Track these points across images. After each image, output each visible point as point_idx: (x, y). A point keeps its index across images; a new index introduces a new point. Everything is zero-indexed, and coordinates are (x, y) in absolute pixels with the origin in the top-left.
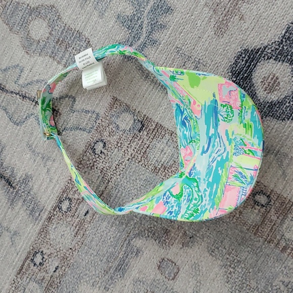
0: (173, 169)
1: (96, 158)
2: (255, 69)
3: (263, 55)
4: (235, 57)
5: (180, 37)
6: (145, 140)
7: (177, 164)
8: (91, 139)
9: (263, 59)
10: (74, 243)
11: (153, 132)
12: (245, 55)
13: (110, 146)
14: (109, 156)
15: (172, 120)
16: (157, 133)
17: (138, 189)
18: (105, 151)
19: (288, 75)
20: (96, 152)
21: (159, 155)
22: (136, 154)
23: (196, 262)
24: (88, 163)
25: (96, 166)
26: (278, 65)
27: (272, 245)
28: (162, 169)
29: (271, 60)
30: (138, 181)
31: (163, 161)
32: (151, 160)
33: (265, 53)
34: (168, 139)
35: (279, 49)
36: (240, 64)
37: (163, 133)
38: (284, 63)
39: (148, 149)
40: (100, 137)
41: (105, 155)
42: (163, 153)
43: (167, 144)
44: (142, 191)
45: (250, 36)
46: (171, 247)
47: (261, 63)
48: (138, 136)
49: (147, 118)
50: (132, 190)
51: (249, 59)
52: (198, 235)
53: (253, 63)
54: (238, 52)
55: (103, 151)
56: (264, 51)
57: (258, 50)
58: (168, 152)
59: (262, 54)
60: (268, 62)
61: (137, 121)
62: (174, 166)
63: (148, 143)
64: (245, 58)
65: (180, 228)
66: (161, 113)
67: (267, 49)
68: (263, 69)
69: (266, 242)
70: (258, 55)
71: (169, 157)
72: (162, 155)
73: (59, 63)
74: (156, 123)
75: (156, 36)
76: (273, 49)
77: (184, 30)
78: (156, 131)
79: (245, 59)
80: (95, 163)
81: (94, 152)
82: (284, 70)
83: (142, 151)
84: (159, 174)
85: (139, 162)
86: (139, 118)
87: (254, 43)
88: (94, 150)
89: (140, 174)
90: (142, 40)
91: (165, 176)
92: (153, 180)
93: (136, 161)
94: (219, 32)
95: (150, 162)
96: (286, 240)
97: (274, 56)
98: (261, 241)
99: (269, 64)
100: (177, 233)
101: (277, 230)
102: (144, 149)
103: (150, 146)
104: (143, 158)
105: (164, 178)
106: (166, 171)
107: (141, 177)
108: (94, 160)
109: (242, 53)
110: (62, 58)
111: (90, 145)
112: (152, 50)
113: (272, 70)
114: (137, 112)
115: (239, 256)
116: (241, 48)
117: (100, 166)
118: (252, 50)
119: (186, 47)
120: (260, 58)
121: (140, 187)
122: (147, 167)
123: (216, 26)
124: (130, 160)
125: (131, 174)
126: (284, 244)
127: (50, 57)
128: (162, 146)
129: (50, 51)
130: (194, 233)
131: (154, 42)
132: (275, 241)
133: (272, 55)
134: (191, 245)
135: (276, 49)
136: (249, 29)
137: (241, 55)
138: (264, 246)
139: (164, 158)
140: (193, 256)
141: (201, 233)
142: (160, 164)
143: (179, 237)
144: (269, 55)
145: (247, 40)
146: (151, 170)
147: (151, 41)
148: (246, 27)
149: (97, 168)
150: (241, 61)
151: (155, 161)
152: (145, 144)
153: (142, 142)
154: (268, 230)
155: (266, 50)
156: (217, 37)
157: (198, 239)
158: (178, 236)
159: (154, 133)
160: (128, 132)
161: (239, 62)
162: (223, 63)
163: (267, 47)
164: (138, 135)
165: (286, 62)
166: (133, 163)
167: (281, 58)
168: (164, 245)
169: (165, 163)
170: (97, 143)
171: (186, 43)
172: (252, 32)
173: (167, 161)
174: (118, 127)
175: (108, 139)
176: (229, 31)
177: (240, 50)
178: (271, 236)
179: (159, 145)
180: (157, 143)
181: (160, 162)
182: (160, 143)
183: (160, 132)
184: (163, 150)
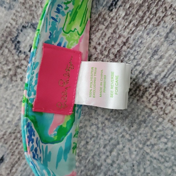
1: (20, 60)
6: (120, 27)
8: (12, 21)
11: (138, 11)
16: (148, 14)
17: (100, 125)
20: (22, 49)
21: (147, 60)
22: (100, 56)
24: (5, 68)
25: (19, 76)
28: (150, 90)
31: (154, 73)
34: (169, 27)
37: (161, 15)
39: (125, 48)
40: (29, 18)
42: (156, 57)
43: (167, 37)
44: (107, 130)
48: (105, 20)
50: (86, 126)
58: (167, 55)
63: (125, 34)
71: (169, 66)
72: (153, 61)
78: (144, 8)
80: (19, 71)
81: (17, 48)
83: (113, 50)
84: (145, 99)
88: (17, 43)
91: (157, 105)
102: (116, 46)
103: (131, 41)
105: (154, 108)
106: (159, 94)
108: (17, 64)
111: (10, 33)
121: (102, 123)
128: (156, 42)
139: (157, 68)
142: (148, 80)
149: (21, 80)
152: (120, 37)
153: (114, 32)
159: (141, 13)
164: (106, 16)
169: (159, 78)
170: (24, 30)
179: (149, 40)
180: (145, 35)
181: (150, 74)
182: (153, 36)
183: (154, 12)
184: (155, 52)
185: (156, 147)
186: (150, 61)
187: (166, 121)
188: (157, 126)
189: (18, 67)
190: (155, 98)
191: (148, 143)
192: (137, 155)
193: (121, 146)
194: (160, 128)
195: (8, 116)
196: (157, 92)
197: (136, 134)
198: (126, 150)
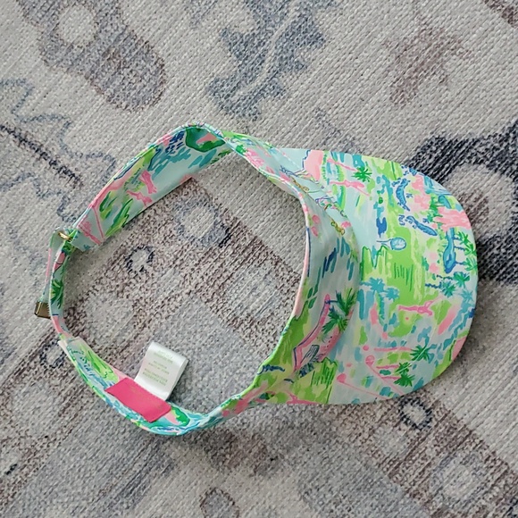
0: (267, 326)
1: (129, 279)
2: (450, 175)
3: (469, 155)
4: (418, 147)
5: (328, 91)
6: (227, 263)
7: (275, 319)
8: (128, 241)
9: (468, 161)
10: (55, 427)
11: (243, 251)
12: (437, 148)
13: (161, 261)
14: (155, 280)
15: (283, 236)
16: (252, 256)
17: (196, 350)
18: (150, 270)
19: (506, 199)
20: (133, 268)
21: (246, 296)
22: (206, 285)
23: (273, 507)
24: (113, 284)
25: (126, 294)
26: (492, 178)
27: (418, 502)
28: (246, 323)
29: (482, 165)
30: (198, 336)
31: (251, 307)
32: (230, 302)
33: (473, 151)
34: (268, 270)
35: (498, 149)
36: (424, 162)
37: (262, 257)
38: (504, 176)
39: (228, 282)
40: (145, 241)
41: (147, 276)
42: (254, 294)
43: (265, 278)
44: (202, 356)
45: (452, 115)
46: (233, 469)
47: (463, 167)
48: (215, 254)
49: (238, 224)
50: (183, 349)
51: (443, 156)
52: (286, 457)
53: (447, 165)
54: (426, 139)
55: (146, 267)
56: (471, 148)
57: (463, 143)
58: (263, 294)
59: (468, 151)
60: (476, 169)
61: (219, 226)
62: (269, 321)
63: (231, 269)
64: (435, 152)
65: (256, 437)
66: (266, 220)
67: (478, 144)
68: (465, 180)
69: (408, 495)
70: (460, 152)
71: (264, 303)
72: (251, 297)
73: (99, 91)
74: (252, 237)
75: (285, 80)
76: (489, 146)
77: (338, 81)
78: (250, 250)
79: (435, 155)
80: (127, 288)
81: (129, 267)
82: (501, 189)
83: (218, 282)
84: (240, 330)
85: (208, 301)
86: (224, 222)
87: (456, 130)
88: (129, 262)
89: (205, 323)
90: (258, 82)
91: (250, 337)
92: (225, 339)
93: (203, 299)
94: (399, 97)
95: (227, 305)
96: (444, 498)
97: (488, 160)
98: (399, 490)
99: (476, 172)
100: (249, 445)
101: (432, 476)
102: (222, 279)
103: (234, 276)
104: (215, 296)
105: (247, 339)
106: (252, 327)
107: (206, 329)
108: (126, 281)
109: (432, 143)
110: (106, 85)
111: (124, 252)
112: (273, 105)
113: (480, 184)
114: (223, 209)
115: (353, 510)
116: (432, 133)
117: (135, 294)
118: (451, 141)
119: (335, 113)
120: (461, 159)
121: (199, 348)
122: (220, 313)
123: (395, 85)
124: (192, 295)
125: (188, 320)
126: (440, 505)
127: (87, 78)
129: (88, 68)
130: (280, 451)
131: (279, 92)
132: (425, 497)
133: (485, 157)
134: (269, 473)
135: (494, 148)
136: (453, 103)
137: (429, 147)
138: (402, 502)
139: (254, 304)
140: (269, 493)
141: (293, 455)
142: (245, 313)
143: (252, 454)
144: (479, 156)
145: (446, 122)
146: (226, 320)
147: (274, 87)
148: (449, 98)
149: (127, 297)
150: (428, 157)
151: (236, 305)
152: (226, 271)
153: (221, 266)
154: (417, 474)
155: (476, 147)
156: (393, 105)
157: (286, 464)
158: (250, 452)
159: (246, 254)
160: (199, 243)
161: (424, 159)
162: (394, 153)
163: (478, 141)
164: (216, 252)
165: (508, 175)
166: (197, 300)
167: (499, 165)
168: (221, 464)
169: (255, 313)
170: (138, 251)
171: (336, 105)
172: (458, 109)
173: (258, 310)
174: (182, 229)
175: (161, 247)
176: (417, 100)
177: (429, 137)
178: (419, 485)
179: (250, 278)
180: (247, 274)
181: (247, 308)
182: (253, 275)
183: (257, 254)
184: (255, 289)
185: (244, 376)
186: (249, 297)
187: (256, 352)
188: (248, 357)
189: (126, 284)
190: (249, 331)
191: (238, 372)
192: (226, 381)
193: (213, 372)
194: (250, 358)
195: (107, 331)
196: (251, 325)
197: (228, 362)
198: (217, 377)
